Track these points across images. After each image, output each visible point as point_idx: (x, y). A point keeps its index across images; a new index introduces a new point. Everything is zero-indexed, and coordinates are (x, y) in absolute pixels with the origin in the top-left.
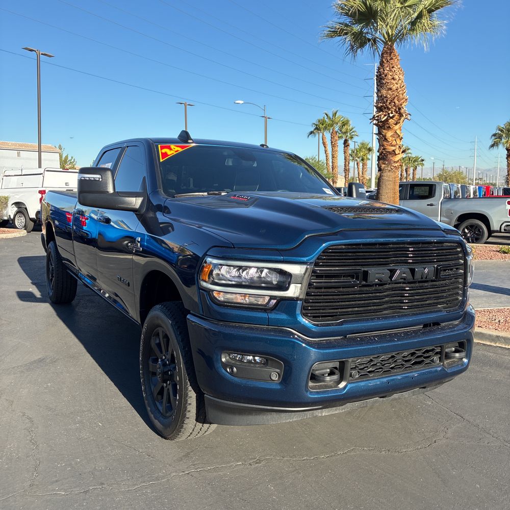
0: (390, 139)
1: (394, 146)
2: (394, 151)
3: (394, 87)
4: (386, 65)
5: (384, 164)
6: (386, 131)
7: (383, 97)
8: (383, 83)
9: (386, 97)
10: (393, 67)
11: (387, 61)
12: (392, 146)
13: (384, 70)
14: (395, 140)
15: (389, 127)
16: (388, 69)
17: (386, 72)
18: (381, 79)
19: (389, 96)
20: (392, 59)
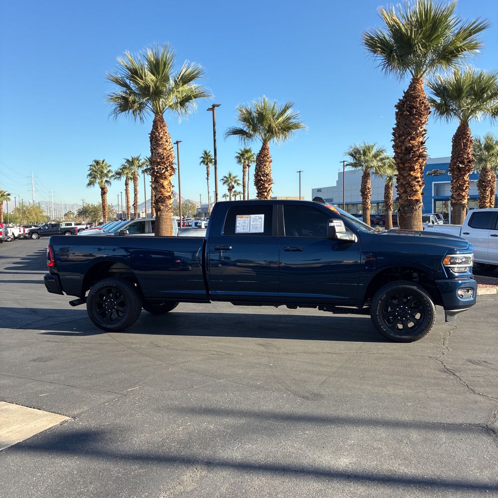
0: (166, 187)
1: (169, 192)
2: (169, 196)
3: (168, 148)
4: (160, 131)
5: (163, 206)
6: (163, 181)
7: (159, 154)
8: (159, 144)
9: (162, 155)
10: (166, 133)
11: (161, 128)
12: (168, 192)
13: (159, 134)
14: (170, 188)
15: (166, 178)
16: (162, 133)
17: (161, 135)
18: (157, 140)
19: (165, 154)
20: (164, 126)
